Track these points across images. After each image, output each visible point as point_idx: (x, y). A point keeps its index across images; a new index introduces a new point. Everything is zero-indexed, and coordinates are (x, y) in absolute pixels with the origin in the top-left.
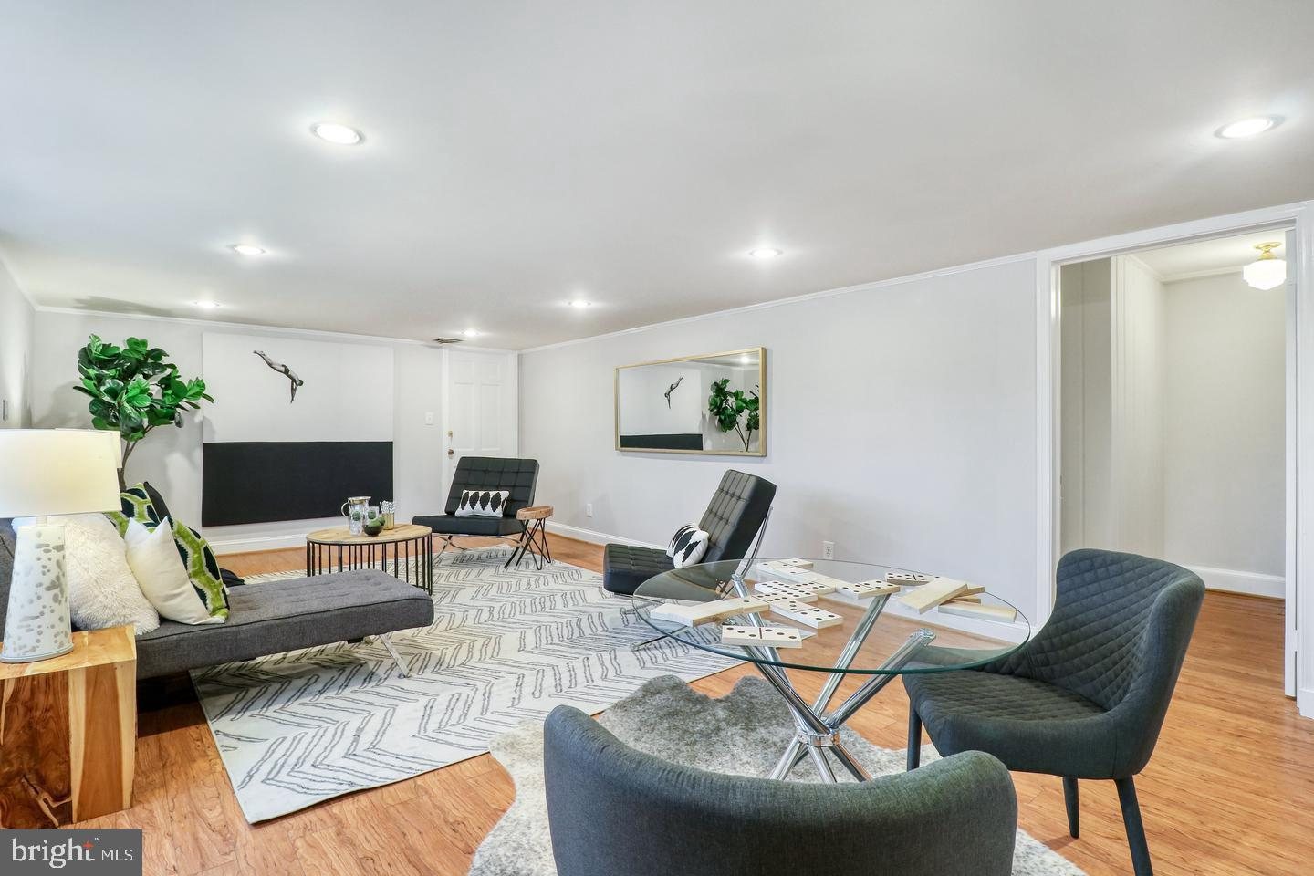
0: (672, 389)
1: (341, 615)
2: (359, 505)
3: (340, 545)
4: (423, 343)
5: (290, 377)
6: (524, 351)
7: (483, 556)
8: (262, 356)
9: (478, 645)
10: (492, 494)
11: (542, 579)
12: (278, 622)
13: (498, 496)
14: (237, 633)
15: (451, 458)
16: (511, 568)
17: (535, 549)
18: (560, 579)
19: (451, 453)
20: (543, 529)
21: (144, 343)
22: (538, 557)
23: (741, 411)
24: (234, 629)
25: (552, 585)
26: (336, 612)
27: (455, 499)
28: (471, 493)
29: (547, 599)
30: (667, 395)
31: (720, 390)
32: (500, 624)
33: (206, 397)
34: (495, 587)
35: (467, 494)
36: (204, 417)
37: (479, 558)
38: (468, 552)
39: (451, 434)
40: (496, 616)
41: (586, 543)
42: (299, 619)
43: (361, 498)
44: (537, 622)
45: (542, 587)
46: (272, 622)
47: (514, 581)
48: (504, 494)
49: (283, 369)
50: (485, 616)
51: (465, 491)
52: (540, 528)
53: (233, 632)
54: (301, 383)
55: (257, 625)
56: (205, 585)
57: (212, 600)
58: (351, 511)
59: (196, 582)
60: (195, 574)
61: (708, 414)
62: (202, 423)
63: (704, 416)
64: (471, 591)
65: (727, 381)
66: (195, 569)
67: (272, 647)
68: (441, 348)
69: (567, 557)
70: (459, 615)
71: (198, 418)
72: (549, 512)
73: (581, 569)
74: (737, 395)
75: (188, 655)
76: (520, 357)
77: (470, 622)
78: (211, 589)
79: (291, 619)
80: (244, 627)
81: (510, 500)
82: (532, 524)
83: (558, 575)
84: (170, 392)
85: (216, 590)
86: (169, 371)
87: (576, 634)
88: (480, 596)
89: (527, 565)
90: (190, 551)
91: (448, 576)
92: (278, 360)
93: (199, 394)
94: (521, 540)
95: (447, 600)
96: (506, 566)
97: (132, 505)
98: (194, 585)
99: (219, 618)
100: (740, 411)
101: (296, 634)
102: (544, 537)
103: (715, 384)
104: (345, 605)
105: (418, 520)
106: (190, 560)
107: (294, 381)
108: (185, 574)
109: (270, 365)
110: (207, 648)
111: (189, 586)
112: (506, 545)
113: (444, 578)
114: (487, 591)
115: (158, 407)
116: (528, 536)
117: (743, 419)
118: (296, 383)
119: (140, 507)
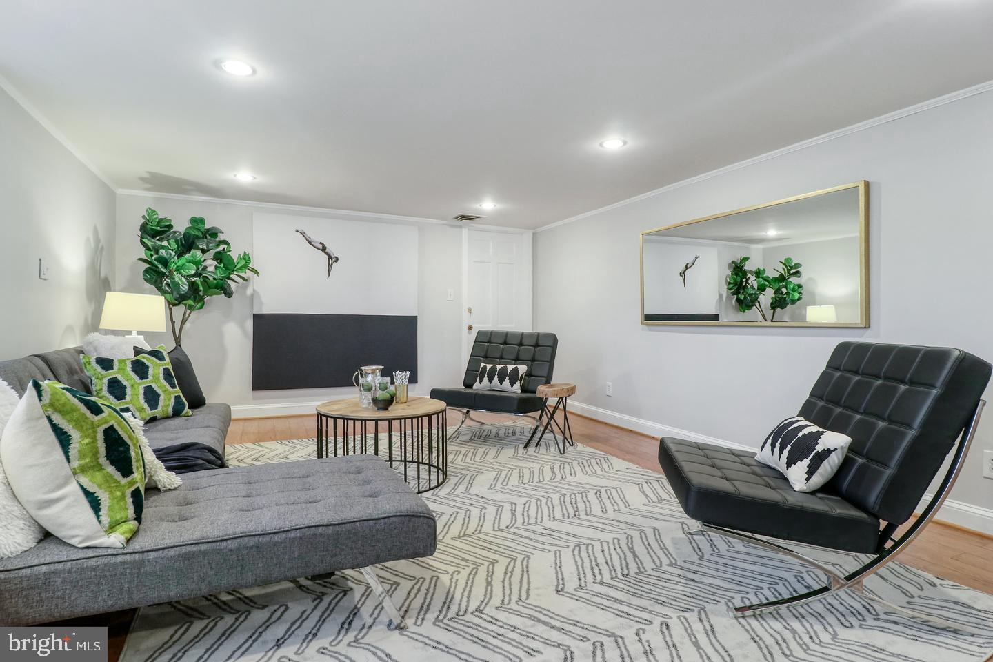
0: (687, 268)
1: (301, 538)
2: (372, 376)
3: (346, 419)
4: (445, 222)
5: (327, 254)
6: (539, 230)
7: (501, 433)
8: (303, 234)
9: (499, 570)
10: (510, 368)
11: (567, 466)
12: (204, 547)
13: (516, 370)
14: (141, 564)
15: (469, 333)
16: (531, 450)
17: (556, 429)
18: (587, 468)
19: (470, 328)
20: (565, 407)
21: (202, 221)
22: (560, 437)
23: (764, 290)
24: (137, 557)
25: (580, 477)
26: (292, 535)
27: (473, 374)
28: (489, 366)
29: (579, 497)
30: (682, 274)
31: (738, 269)
32: (527, 534)
33: (253, 270)
34: (515, 474)
35: (485, 367)
36: (254, 290)
37: (497, 435)
38: (485, 427)
39: (470, 310)
40: (520, 520)
41: (606, 423)
42: (235, 544)
43: (374, 367)
44: (574, 536)
45: (569, 478)
46: (194, 548)
47: (536, 466)
48: (523, 369)
49: (321, 246)
50: (506, 518)
51: (482, 365)
52: (561, 406)
53: (135, 562)
54: (337, 259)
55: (172, 552)
56: (100, 486)
57: (110, 509)
58: (361, 380)
59: (85, 481)
60: (83, 470)
61: (725, 292)
62: (252, 296)
63: (720, 296)
64: (489, 476)
65: (746, 259)
66: (82, 462)
67: (194, 586)
68: (461, 227)
69: (590, 439)
70: (475, 512)
71: (249, 292)
72: (572, 391)
73: (610, 457)
74: (758, 274)
75: (63, 598)
76: (534, 234)
77: (488, 527)
78: (111, 492)
79: (224, 544)
80: (152, 555)
81: (529, 374)
82: (552, 402)
83: (585, 462)
84: (222, 265)
85: (118, 494)
86: (222, 247)
87: (633, 569)
88: (499, 486)
89: (548, 448)
90: (75, 435)
91: (466, 454)
92: (316, 239)
93: (245, 266)
94: (540, 418)
95: (462, 488)
96: (525, 447)
97: (147, 367)
98: (82, 487)
99: (116, 539)
100: (762, 289)
101: (232, 566)
102: (566, 418)
103: (733, 262)
104: (307, 522)
105: (436, 394)
106: (74, 449)
107: (330, 257)
108: (67, 470)
109: (310, 243)
110: (92, 587)
111: (73, 487)
112: (524, 422)
113: (460, 457)
114: (507, 479)
115: (211, 279)
116: (549, 416)
117: (766, 298)
118: (332, 259)
119: (156, 369)
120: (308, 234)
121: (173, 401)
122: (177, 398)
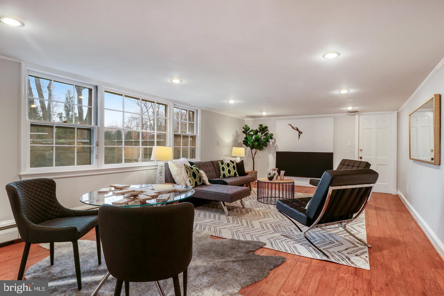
4: (346, 114)
5: (298, 131)
19: (361, 158)
33: (274, 139)
39: (361, 150)
49: (296, 129)
54: (302, 133)
71: (275, 145)
99: (192, 187)
109: (293, 128)
118: (300, 133)
119: (231, 166)
120: (292, 125)
121: (234, 173)
122: (235, 173)
